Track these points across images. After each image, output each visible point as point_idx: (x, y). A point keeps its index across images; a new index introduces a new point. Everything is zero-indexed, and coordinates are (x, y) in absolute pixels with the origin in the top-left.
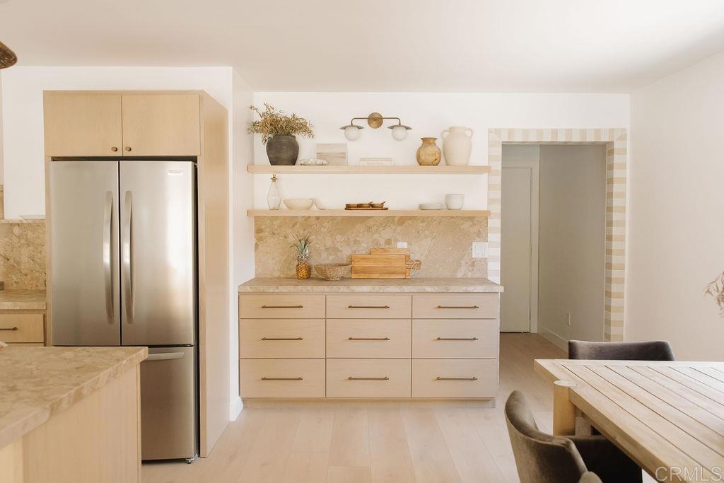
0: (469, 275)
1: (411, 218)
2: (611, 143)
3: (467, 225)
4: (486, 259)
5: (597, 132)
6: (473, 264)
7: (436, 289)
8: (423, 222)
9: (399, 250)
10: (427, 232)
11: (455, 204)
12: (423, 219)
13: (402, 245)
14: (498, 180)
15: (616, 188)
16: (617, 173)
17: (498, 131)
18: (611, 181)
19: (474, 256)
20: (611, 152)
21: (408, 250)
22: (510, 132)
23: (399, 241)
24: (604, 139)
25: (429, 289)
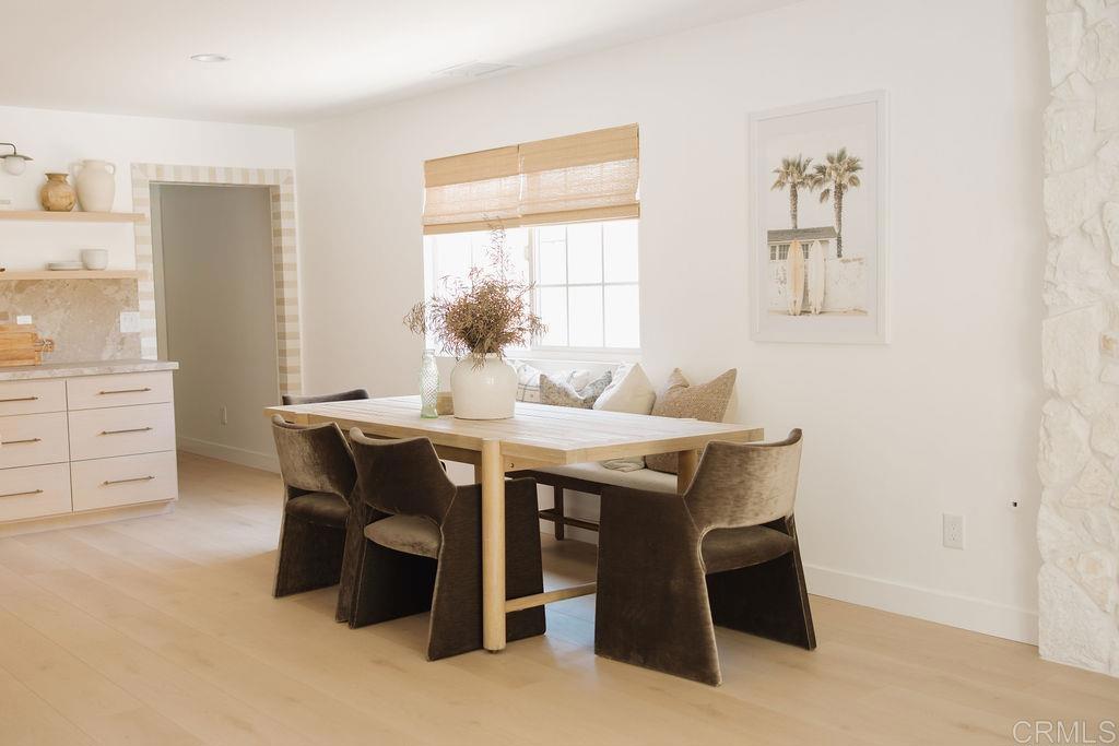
0: (119, 356)
1: (33, 282)
2: (277, 187)
3: (110, 290)
4: (138, 334)
5: (261, 172)
6: (122, 342)
7: (96, 370)
8: (51, 287)
9: (21, 327)
10: (57, 301)
11: (97, 262)
12: (52, 284)
13: (24, 320)
14: (146, 230)
15: (285, 241)
16: (285, 224)
17: (143, 167)
18: (278, 233)
19: (123, 330)
20: (277, 198)
21: (34, 326)
22: (159, 168)
23: (19, 315)
24: (268, 182)
25: (87, 371)
